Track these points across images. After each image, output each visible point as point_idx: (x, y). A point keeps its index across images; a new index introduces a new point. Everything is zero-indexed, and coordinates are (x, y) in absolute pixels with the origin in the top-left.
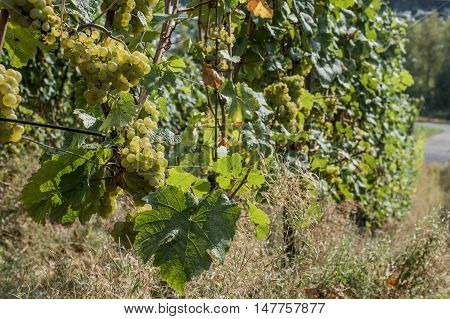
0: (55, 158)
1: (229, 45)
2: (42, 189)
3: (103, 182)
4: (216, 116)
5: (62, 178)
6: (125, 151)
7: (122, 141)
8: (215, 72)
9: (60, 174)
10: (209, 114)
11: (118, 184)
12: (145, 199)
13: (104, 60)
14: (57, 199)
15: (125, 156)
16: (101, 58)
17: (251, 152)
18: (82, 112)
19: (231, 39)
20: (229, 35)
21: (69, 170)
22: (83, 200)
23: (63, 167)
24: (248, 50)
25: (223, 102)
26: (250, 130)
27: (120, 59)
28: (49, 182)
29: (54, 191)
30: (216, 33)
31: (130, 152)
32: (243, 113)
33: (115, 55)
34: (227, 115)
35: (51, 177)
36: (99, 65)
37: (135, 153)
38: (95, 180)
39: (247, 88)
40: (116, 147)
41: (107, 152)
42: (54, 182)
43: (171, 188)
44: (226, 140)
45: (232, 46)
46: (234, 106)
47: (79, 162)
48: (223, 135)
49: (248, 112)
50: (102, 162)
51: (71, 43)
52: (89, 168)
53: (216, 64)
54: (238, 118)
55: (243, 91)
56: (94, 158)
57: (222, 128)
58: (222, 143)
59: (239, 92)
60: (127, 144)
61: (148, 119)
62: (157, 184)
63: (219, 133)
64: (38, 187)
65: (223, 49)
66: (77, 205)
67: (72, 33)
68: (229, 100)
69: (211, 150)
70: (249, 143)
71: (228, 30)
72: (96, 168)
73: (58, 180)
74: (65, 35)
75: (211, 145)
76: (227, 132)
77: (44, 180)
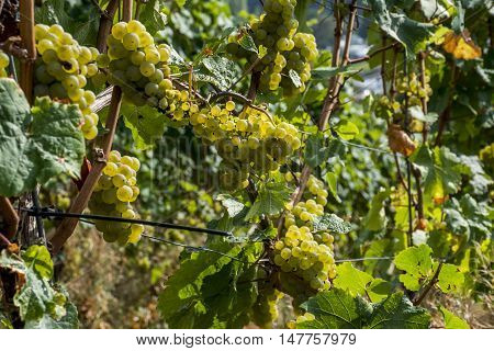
0: (194, 256)
1: (422, 99)
2: (182, 295)
3: (255, 285)
4: (408, 191)
5: (204, 280)
6: (279, 244)
7: (275, 232)
8: (405, 135)
9: (202, 275)
10: (401, 188)
11: (274, 287)
12: (305, 306)
13: (243, 134)
14: (200, 307)
15: (279, 252)
16: (239, 133)
17: (459, 237)
18: (227, 198)
19: (426, 91)
20: (423, 86)
21: (212, 270)
22: (230, 307)
23: (205, 267)
24: (454, 102)
25: (417, 174)
26: (456, 209)
27: (263, 132)
28: (189, 286)
29: (196, 297)
30: (404, 85)
31: (285, 246)
32: (445, 186)
33: (257, 128)
34: (423, 190)
35: (191, 280)
36: (238, 141)
37: (290, 247)
38: (244, 282)
39: (448, 154)
40: (268, 241)
41: (258, 246)
42: (195, 287)
43: (337, 291)
44: (425, 222)
45: (427, 99)
46: (431, 178)
47: (225, 260)
48: (421, 216)
49: (451, 184)
50: (252, 259)
51: (202, 117)
52: (236, 267)
53: (407, 124)
54: (439, 193)
55: (443, 158)
56: (241, 255)
57: (419, 208)
58: (420, 227)
59: (437, 160)
60: (282, 235)
61: (311, 202)
62: (320, 286)
63: (415, 213)
64: (176, 293)
65: (414, 104)
66: (223, 315)
67: (203, 105)
68: (423, 170)
69: (405, 236)
70: (455, 225)
71: (420, 79)
72: (245, 268)
73: (199, 284)
74: (194, 108)
75: (406, 229)
76: (425, 211)
77: (183, 284)
